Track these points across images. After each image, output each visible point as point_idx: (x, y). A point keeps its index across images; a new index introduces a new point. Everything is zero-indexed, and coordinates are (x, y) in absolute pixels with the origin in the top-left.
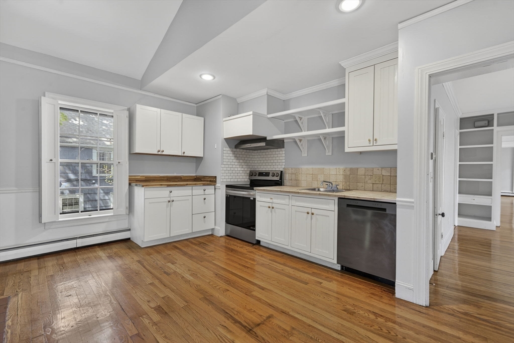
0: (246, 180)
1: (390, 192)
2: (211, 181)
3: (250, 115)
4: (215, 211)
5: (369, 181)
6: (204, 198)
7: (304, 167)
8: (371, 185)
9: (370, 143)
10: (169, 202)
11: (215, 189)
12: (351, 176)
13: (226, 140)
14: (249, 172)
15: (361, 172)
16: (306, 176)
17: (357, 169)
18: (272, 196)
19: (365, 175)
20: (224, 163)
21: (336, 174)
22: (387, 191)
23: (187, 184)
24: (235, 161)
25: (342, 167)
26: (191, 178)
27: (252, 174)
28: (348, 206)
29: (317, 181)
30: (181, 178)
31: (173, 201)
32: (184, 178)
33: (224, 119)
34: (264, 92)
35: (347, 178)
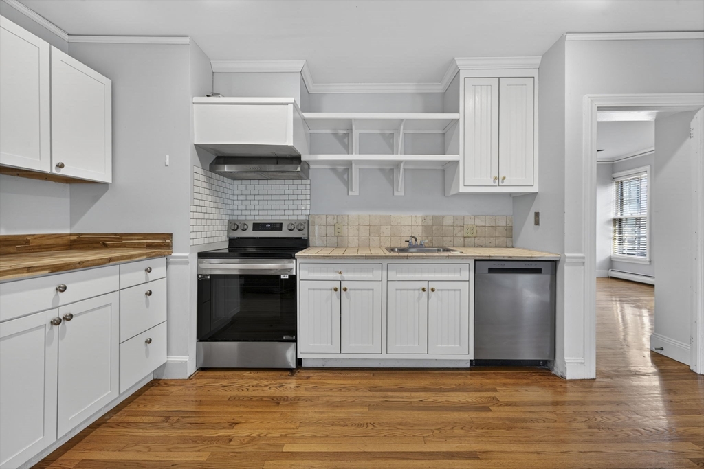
0: (220, 239)
1: (485, 247)
2: (159, 244)
3: (287, 104)
4: (168, 321)
5: (459, 234)
6: (147, 290)
7: (353, 214)
8: (462, 239)
9: (495, 183)
10: (56, 323)
11: (168, 264)
12: (434, 227)
13: (199, 148)
14: (226, 223)
15: (448, 222)
16: (358, 230)
17: (443, 217)
18: (339, 268)
19: (453, 226)
20: (196, 202)
21: (412, 225)
22: (482, 246)
23: (110, 260)
24: (210, 198)
25: (420, 214)
26: (60, 241)
27: (233, 225)
28: (491, 270)
29: (380, 236)
30: (28, 242)
31: (69, 317)
32: (38, 242)
33: (196, 99)
34: (298, 66)
35: (427, 229)
